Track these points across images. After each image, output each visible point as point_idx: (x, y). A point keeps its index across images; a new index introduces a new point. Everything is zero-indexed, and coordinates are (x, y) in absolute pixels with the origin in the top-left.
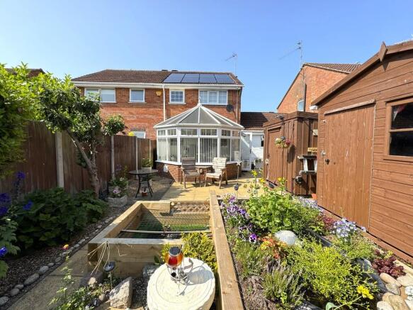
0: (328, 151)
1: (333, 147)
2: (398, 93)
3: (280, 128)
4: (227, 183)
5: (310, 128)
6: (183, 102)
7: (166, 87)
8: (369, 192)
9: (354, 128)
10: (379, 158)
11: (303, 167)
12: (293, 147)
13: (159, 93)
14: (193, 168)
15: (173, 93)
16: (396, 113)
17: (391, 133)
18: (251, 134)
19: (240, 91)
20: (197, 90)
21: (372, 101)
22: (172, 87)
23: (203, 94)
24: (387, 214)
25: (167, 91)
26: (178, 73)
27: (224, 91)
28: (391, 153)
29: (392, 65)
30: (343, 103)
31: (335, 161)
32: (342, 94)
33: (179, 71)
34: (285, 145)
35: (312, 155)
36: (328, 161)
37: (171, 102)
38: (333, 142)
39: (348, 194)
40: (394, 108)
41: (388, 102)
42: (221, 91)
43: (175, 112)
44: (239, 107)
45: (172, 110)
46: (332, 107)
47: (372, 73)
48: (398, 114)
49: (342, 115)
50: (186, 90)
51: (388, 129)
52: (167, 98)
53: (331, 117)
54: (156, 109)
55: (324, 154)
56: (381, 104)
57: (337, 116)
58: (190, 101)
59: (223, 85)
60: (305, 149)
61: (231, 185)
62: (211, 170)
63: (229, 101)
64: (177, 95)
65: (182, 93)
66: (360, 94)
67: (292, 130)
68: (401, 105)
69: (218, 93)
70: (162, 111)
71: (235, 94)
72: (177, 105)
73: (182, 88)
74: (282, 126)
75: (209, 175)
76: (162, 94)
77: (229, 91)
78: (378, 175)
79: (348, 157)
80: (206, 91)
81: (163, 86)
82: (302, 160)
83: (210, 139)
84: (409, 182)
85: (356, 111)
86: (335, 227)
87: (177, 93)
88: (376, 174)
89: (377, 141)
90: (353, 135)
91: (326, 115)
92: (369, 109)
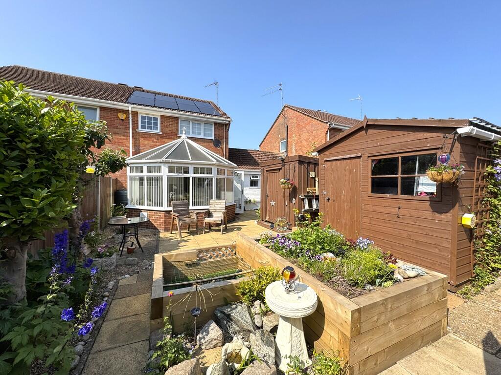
0: (328, 191)
1: (332, 188)
2: (374, 151)
3: (280, 169)
4: (226, 227)
5: (308, 170)
6: (158, 131)
7: (134, 110)
8: (360, 221)
9: (347, 173)
10: (366, 196)
11: (304, 206)
12: (295, 187)
13: (122, 116)
14: (187, 213)
15: (143, 117)
16: (374, 164)
17: (372, 178)
18: (243, 173)
19: (227, 125)
20: (177, 118)
21: (359, 155)
22: (143, 111)
23: (185, 124)
24: (372, 235)
25: (135, 114)
26: (144, 91)
27: (210, 123)
28: (373, 192)
29: (370, 131)
30: (339, 153)
31: (335, 199)
32: (338, 146)
33: (144, 88)
34: (290, 186)
35: (310, 194)
36: (328, 200)
37: (140, 130)
38: (332, 183)
39: (345, 224)
40: (373, 161)
41: (369, 157)
42: (206, 123)
43: (146, 142)
44: (227, 143)
45: (141, 140)
46: (330, 155)
47: (358, 134)
48: (375, 165)
49: (338, 162)
50: (162, 117)
51: (370, 176)
52: (135, 123)
53: (329, 163)
54: (118, 137)
55: (325, 193)
56: (365, 157)
57: (334, 162)
58: (167, 130)
59: (209, 116)
60: (305, 189)
61: (232, 230)
62: (209, 214)
63: (215, 136)
64: (150, 122)
65: (156, 119)
66: (351, 148)
67: (293, 171)
68: (377, 159)
69: (203, 125)
70: (128, 140)
71: (223, 128)
72: (150, 134)
73: (157, 113)
74: (283, 168)
75: (207, 220)
76: (128, 118)
77: (216, 124)
78: (365, 208)
79: (344, 195)
80: (188, 121)
81: (130, 107)
82: (303, 200)
83: (204, 179)
84: (383, 211)
85: (349, 161)
86: (358, 244)
87: (150, 118)
88: (364, 207)
89: (363, 184)
90: (347, 178)
91: (326, 161)
92: (357, 160)
